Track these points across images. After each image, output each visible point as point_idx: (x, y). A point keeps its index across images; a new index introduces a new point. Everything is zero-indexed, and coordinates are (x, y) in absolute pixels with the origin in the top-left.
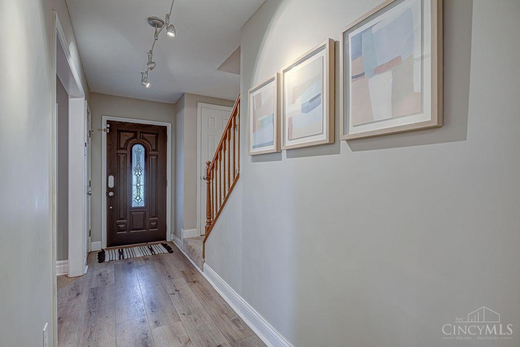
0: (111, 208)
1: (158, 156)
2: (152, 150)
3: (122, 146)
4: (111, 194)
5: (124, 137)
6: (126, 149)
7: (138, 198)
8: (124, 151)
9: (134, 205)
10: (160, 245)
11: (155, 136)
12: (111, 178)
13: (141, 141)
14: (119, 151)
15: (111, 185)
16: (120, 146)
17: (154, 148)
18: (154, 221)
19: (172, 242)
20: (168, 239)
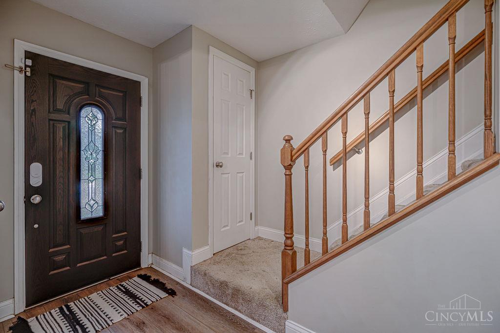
0: (36, 226)
1: (126, 128)
2: (117, 119)
3: (60, 105)
4: (37, 199)
5: (64, 89)
6: (69, 114)
7: (92, 202)
8: (65, 117)
9: (85, 215)
10: (136, 279)
11: (121, 94)
12: (37, 169)
13: (98, 101)
14: (54, 116)
15: (36, 180)
16: (55, 105)
17: (120, 115)
18: (119, 239)
19: (150, 268)
20: (144, 264)
